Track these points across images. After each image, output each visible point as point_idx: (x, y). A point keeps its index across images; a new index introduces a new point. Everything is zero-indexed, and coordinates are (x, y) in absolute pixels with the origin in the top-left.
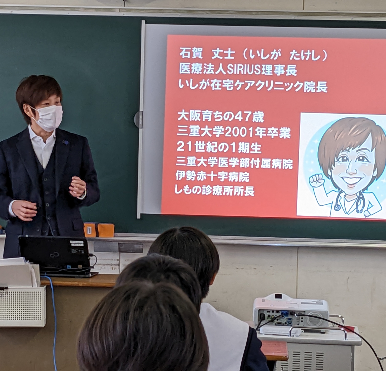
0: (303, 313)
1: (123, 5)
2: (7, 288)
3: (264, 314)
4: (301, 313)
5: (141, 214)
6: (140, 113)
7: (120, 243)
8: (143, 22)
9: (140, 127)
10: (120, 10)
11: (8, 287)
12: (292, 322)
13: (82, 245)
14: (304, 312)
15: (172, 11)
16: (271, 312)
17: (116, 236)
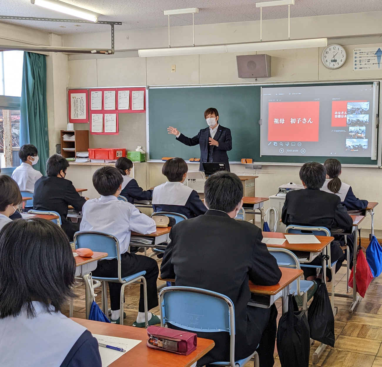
1: (256, 82)
2: (195, 180)
3: (281, 190)
5: (262, 156)
6: (261, 120)
7: (254, 166)
8: (261, 87)
9: (261, 125)
13: (223, 165)
15: (271, 83)
16: (283, 189)
17: (253, 163)
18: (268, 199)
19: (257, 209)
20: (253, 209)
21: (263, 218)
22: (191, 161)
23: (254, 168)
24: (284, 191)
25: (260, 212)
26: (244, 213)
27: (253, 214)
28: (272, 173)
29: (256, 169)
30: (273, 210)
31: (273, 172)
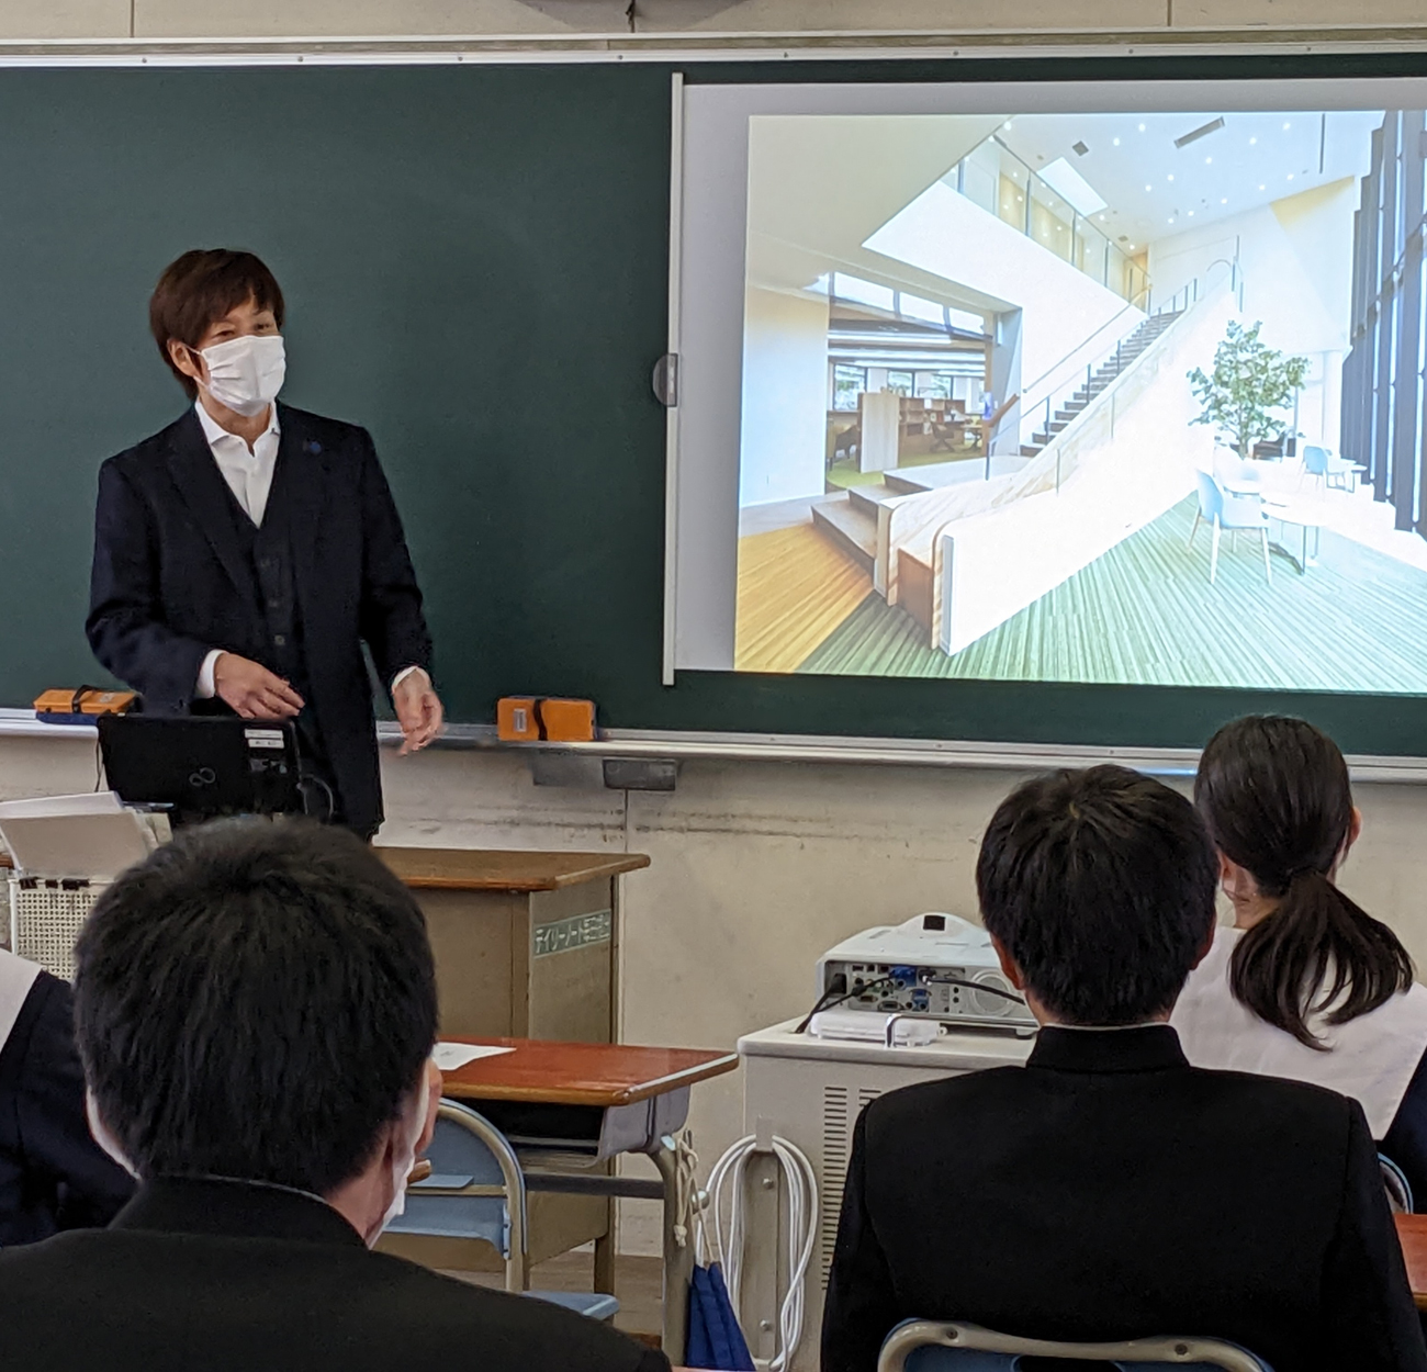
0: (960, 977)
1: (629, 28)
2: (85, 884)
3: (844, 977)
4: (954, 972)
5: (676, 672)
6: (670, 359)
7: (610, 761)
8: (677, 78)
9: (669, 403)
10: (609, 45)
11: (90, 882)
12: (927, 1002)
13: (280, 744)
14: (963, 970)
15: (763, 43)
16: (865, 968)
17: (599, 738)
18: (733, 1065)
19: (632, 1151)
20: (593, 1151)
21: (681, 1230)
22: (47, 716)
23: (608, 785)
24: (868, 993)
25: (658, 1177)
26: (513, 1188)
27: (600, 1199)
28: (765, 827)
29: (627, 789)
30: (773, 1155)
31: (774, 817)
